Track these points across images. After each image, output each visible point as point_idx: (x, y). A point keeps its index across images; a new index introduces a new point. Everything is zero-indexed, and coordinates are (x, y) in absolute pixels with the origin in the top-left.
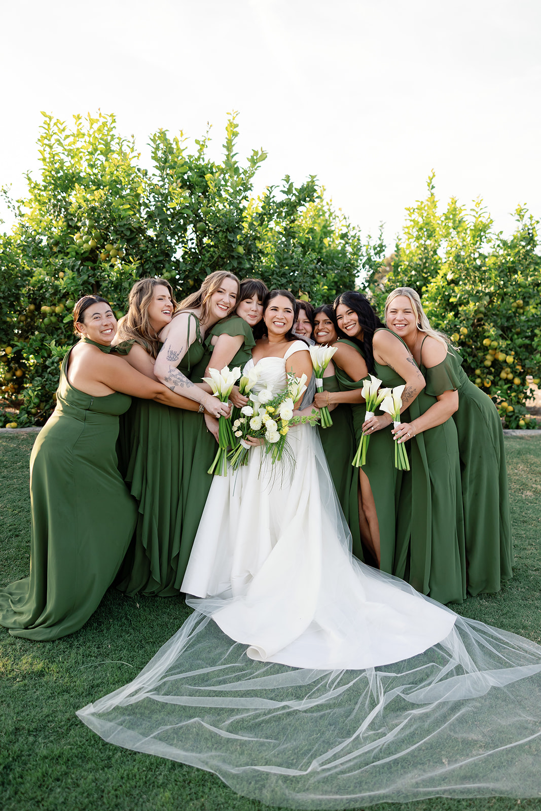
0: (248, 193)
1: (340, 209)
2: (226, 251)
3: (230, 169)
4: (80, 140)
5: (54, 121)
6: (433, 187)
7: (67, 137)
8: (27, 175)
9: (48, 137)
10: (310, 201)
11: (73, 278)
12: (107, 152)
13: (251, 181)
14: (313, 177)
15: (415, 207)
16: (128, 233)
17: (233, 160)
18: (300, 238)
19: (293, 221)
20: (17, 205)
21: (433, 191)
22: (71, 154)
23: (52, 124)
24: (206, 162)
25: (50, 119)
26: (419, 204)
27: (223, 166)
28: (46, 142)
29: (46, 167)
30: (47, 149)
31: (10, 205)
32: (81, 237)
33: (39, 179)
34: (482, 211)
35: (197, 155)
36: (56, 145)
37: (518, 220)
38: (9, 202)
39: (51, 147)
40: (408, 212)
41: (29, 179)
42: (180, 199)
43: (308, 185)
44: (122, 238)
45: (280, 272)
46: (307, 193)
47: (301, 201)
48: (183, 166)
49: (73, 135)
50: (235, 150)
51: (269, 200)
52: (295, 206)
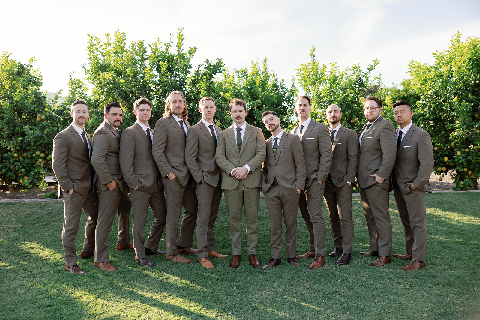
0: (190, 70)
3: (180, 58)
4: (109, 46)
5: (94, 38)
6: (314, 56)
7: (101, 46)
9: (92, 45)
13: (191, 63)
14: (220, 60)
15: (302, 68)
17: (182, 52)
19: (210, 83)
21: (314, 58)
22: (104, 54)
23: (93, 40)
24: (170, 54)
25: (92, 38)
27: (178, 56)
29: (92, 62)
33: (89, 67)
34: (336, 69)
35: (165, 51)
36: (96, 51)
39: (93, 52)
40: (298, 71)
41: (85, 68)
43: (218, 64)
44: (121, 97)
46: (218, 68)
49: (105, 45)
50: (182, 48)
51: (198, 72)
52: (212, 75)
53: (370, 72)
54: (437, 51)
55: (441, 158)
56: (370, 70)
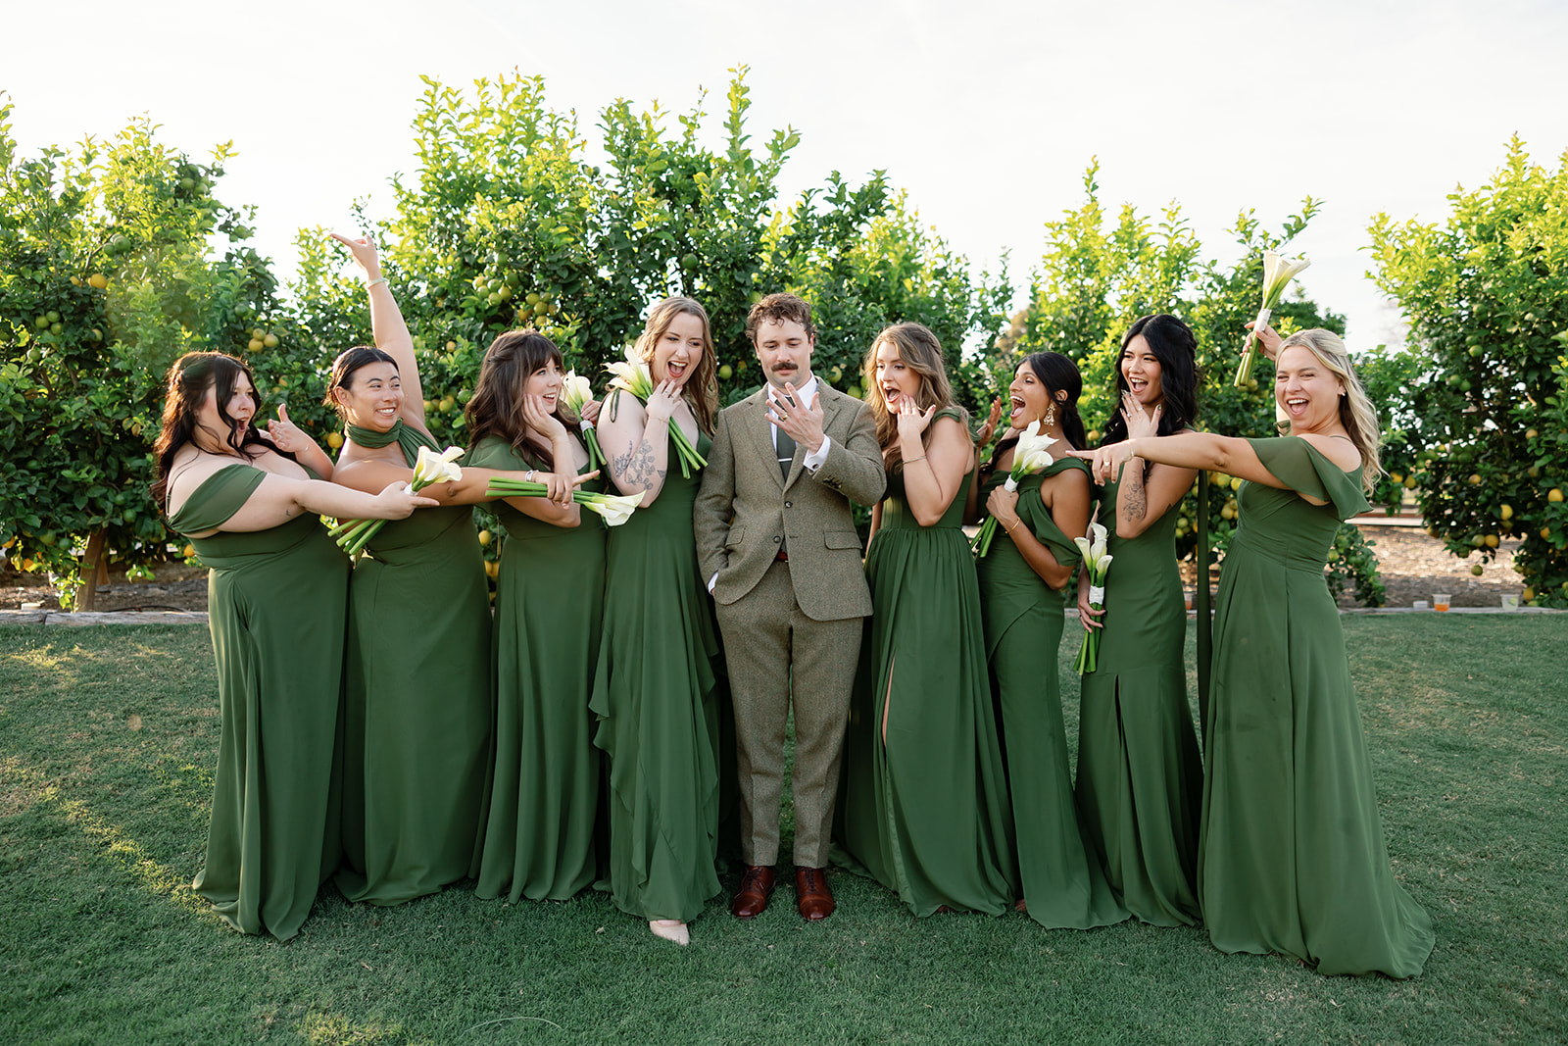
0: (770, 203)
1: (933, 228)
2: (732, 302)
3: (737, 163)
4: (486, 120)
5: (442, 89)
6: (1095, 187)
7: (464, 116)
8: (395, 181)
9: (432, 114)
10: (876, 213)
11: (470, 352)
12: (531, 137)
13: (775, 181)
14: (879, 173)
15: (1063, 222)
16: (565, 274)
17: (744, 147)
18: (860, 277)
19: (847, 249)
20: (378, 230)
21: (1094, 193)
22: (469, 143)
23: (438, 95)
24: (698, 152)
25: (436, 87)
26: (1070, 215)
27: (728, 159)
28: (428, 124)
29: (428, 167)
30: (430, 136)
31: (367, 231)
32: (485, 283)
33: (415, 185)
34: (1180, 227)
35: (682, 141)
36: (445, 130)
37: (1242, 241)
38: (365, 225)
39: (436, 133)
40: (1051, 231)
41: (398, 187)
42: (653, 214)
43: (872, 186)
44: (555, 282)
45: (825, 336)
46: (871, 200)
47: (860, 213)
48: (658, 159)
49: (475, 113)
50: (745, 131)
51: (805, 213)
52: (851, 223)
53: (1291, 234)
54: (1461, 188)
55: (1489, 508)
56: (1294, 229)
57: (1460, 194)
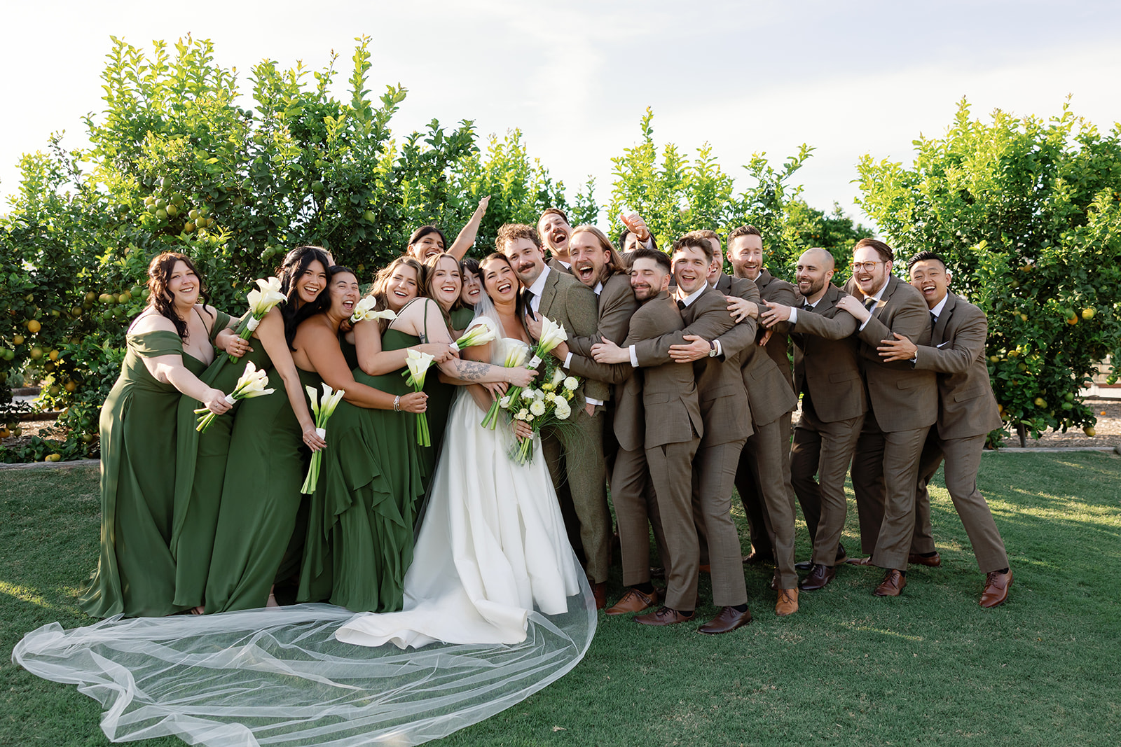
0: (383, 143)
1: (537, 161)
2: (350, 217)
3: (359, 111)
4: (163, 73)
5: (126, 49)
6: (650, 131)
7: (144, 68)
8: (88, 120)
9: (117, 67)
10: (465, 153)
11: (140, 257)
12: (200, 90)
13: (388, 125)
14: (468, 123)
15: (625, 157)
16: (216, 195)
17: (365, 98)
19: (442, 178)
20: (71, 158)
21: (649, 136)
22: (147, 91)
23: (123, 52)
24: (329, 101)
25: (121, 46)
26: (630, 153)
27: (351, 107)
28: (115, 75)
29: (113, 109)
30: (116, 85)
31: (63, 159)
32: (153, 202)
33: (102, 121)
34: (711, 163)
35: (317, 93)
36: (127, 80)
37: (754, 175)
38: (61, 154)
39: (120, 82)
40: (616, 164)
41: (91, 124)
43: (462, 132)
44: (209, 202)
46: (461, 143)
47: (453, 154)
48: (297, 106)
49: (153, 68)
50: (366, 87)
51: (411, 151)
52: (445, 160)
53: (790, 172)
54: (922, 138)
56: (791, 169)
57: (921, 140)
